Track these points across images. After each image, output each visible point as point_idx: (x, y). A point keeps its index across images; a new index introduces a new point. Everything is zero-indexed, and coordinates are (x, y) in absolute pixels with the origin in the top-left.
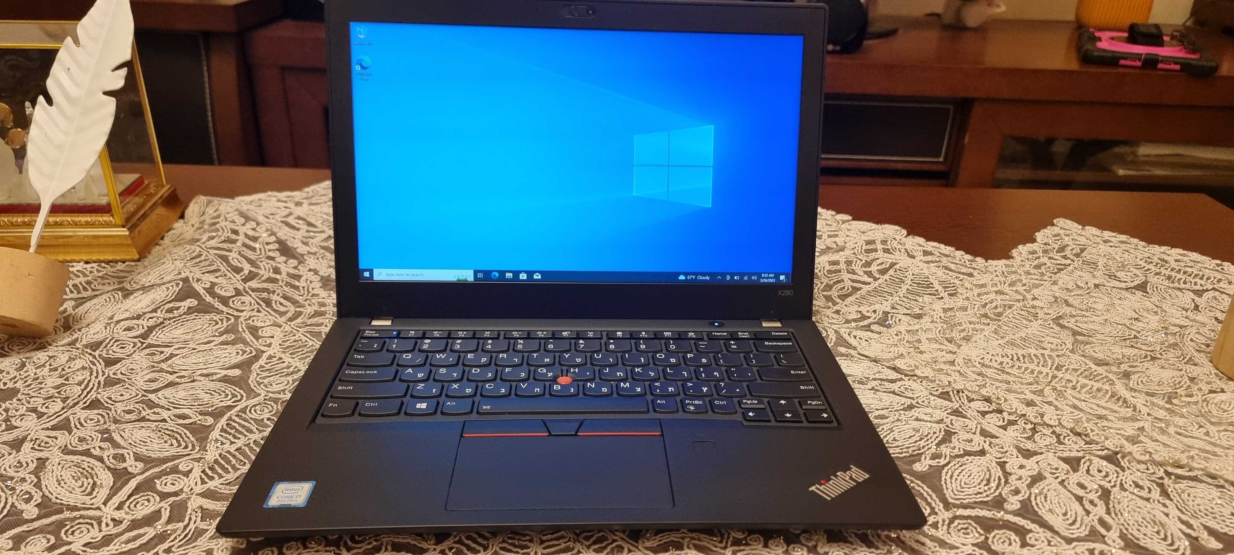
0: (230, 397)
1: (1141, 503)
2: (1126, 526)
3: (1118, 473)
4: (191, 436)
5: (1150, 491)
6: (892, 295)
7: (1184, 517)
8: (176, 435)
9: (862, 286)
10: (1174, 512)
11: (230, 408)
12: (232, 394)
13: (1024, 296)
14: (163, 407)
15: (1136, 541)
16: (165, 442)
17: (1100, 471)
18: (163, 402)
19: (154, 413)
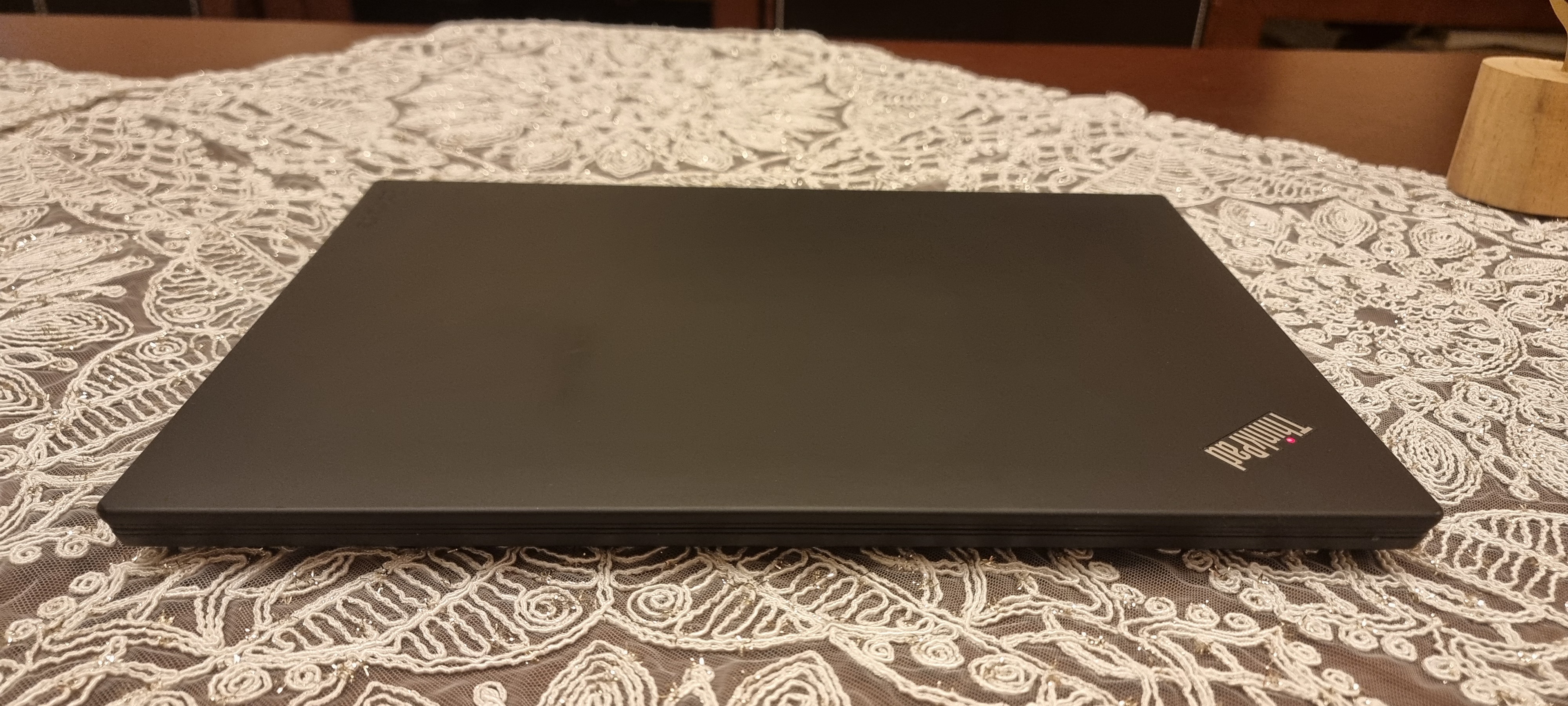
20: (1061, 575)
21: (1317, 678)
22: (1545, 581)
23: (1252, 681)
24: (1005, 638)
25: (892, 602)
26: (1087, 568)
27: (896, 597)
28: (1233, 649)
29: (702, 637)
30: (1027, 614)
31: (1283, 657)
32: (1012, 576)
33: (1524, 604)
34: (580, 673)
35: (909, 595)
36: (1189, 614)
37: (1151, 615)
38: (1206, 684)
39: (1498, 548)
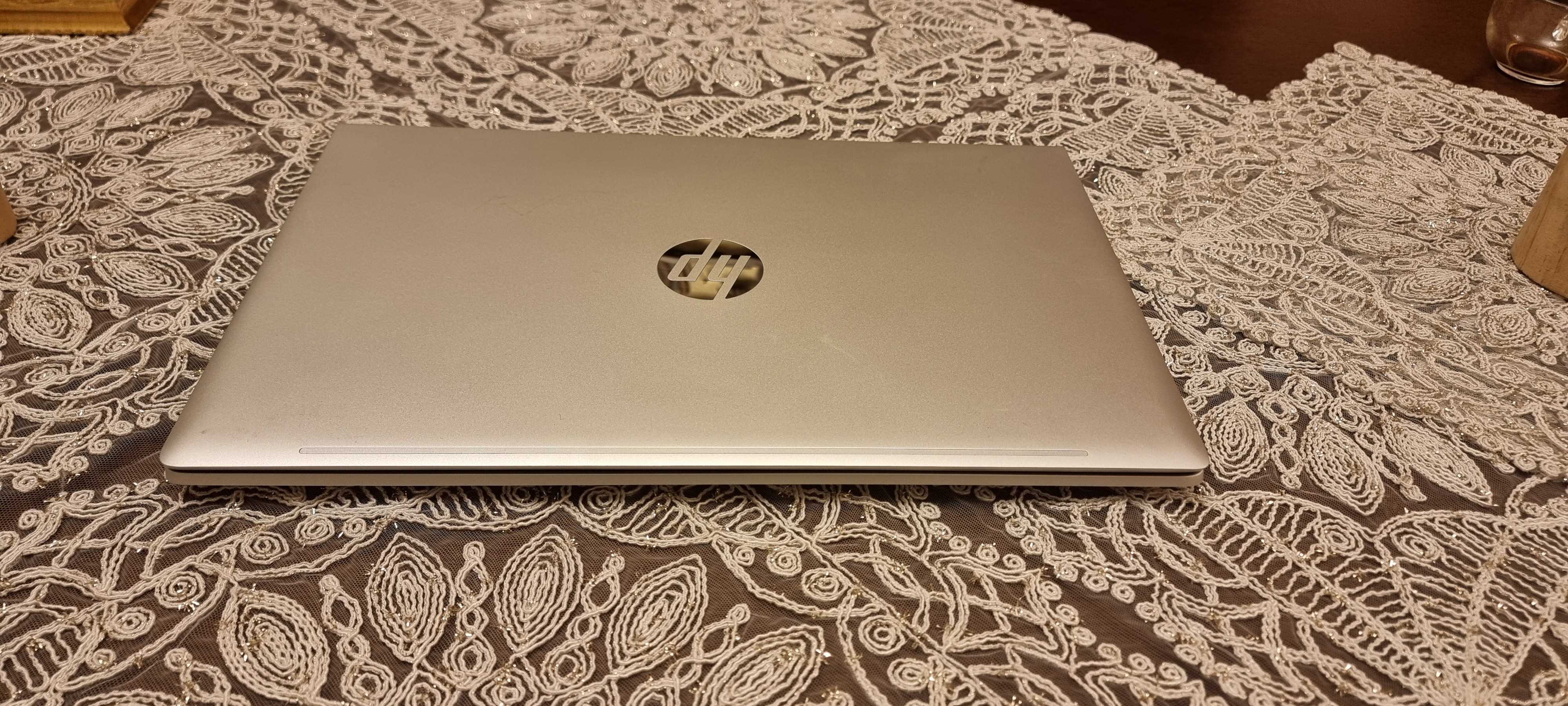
0: (239, 225)
1: (1341, 437)
2: (1313, 464)
3: (1326, 396)
4: (187, 272)
5: (1360, 420)
6: (1112, 140)
7: (1389, 456)
8: (170, 270)
9: (1075, 126)
10: (1379, 450)
11: (238, 238)
12: (242, 221)
13: (1278, 156)
14: (156, 234)
15: (1318, 483)
16: (157, 278)
17: (1305, 393)
18: (157, 227)
19: (145, 240)
20: (898, 510)
21: (1051, 611)
22: (1264, 557)
23: (999, 608)
24: (836, 555)
25: (767, 517)
26: (918, 507)
27: (770, 514)
28: (997, 583)
29: (623, 532)
30: (860, 538)
31: (1033, 593)
32: (861, 506)
33: (1236, 574)
34: (537, 548)
35: (780, 515)
36: (978, 552)
37: (950, 549)
38: (967, 607)
39: (1242, 527)
